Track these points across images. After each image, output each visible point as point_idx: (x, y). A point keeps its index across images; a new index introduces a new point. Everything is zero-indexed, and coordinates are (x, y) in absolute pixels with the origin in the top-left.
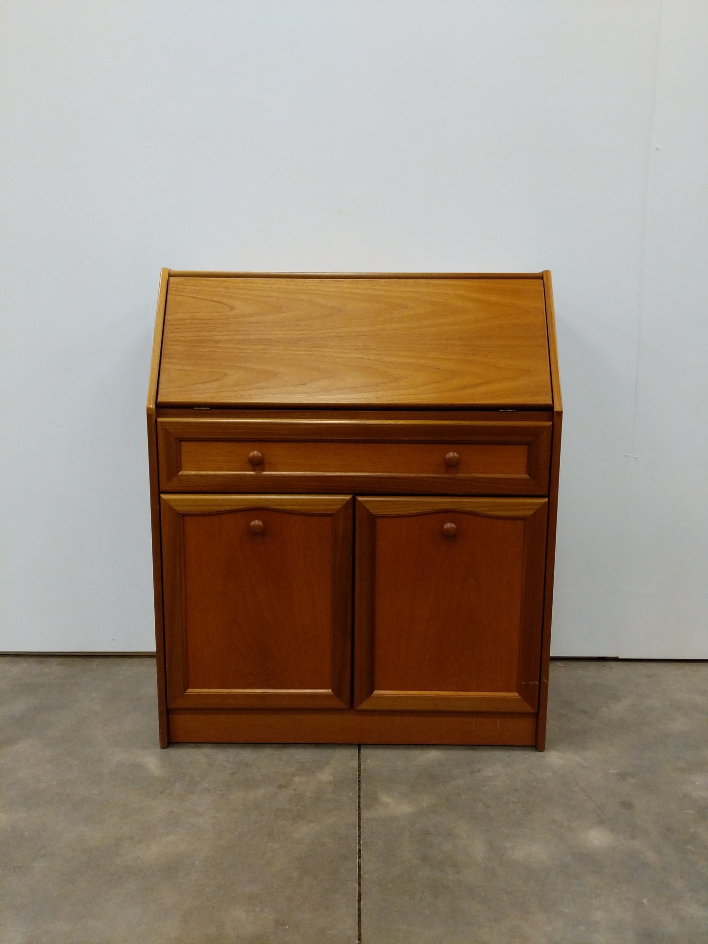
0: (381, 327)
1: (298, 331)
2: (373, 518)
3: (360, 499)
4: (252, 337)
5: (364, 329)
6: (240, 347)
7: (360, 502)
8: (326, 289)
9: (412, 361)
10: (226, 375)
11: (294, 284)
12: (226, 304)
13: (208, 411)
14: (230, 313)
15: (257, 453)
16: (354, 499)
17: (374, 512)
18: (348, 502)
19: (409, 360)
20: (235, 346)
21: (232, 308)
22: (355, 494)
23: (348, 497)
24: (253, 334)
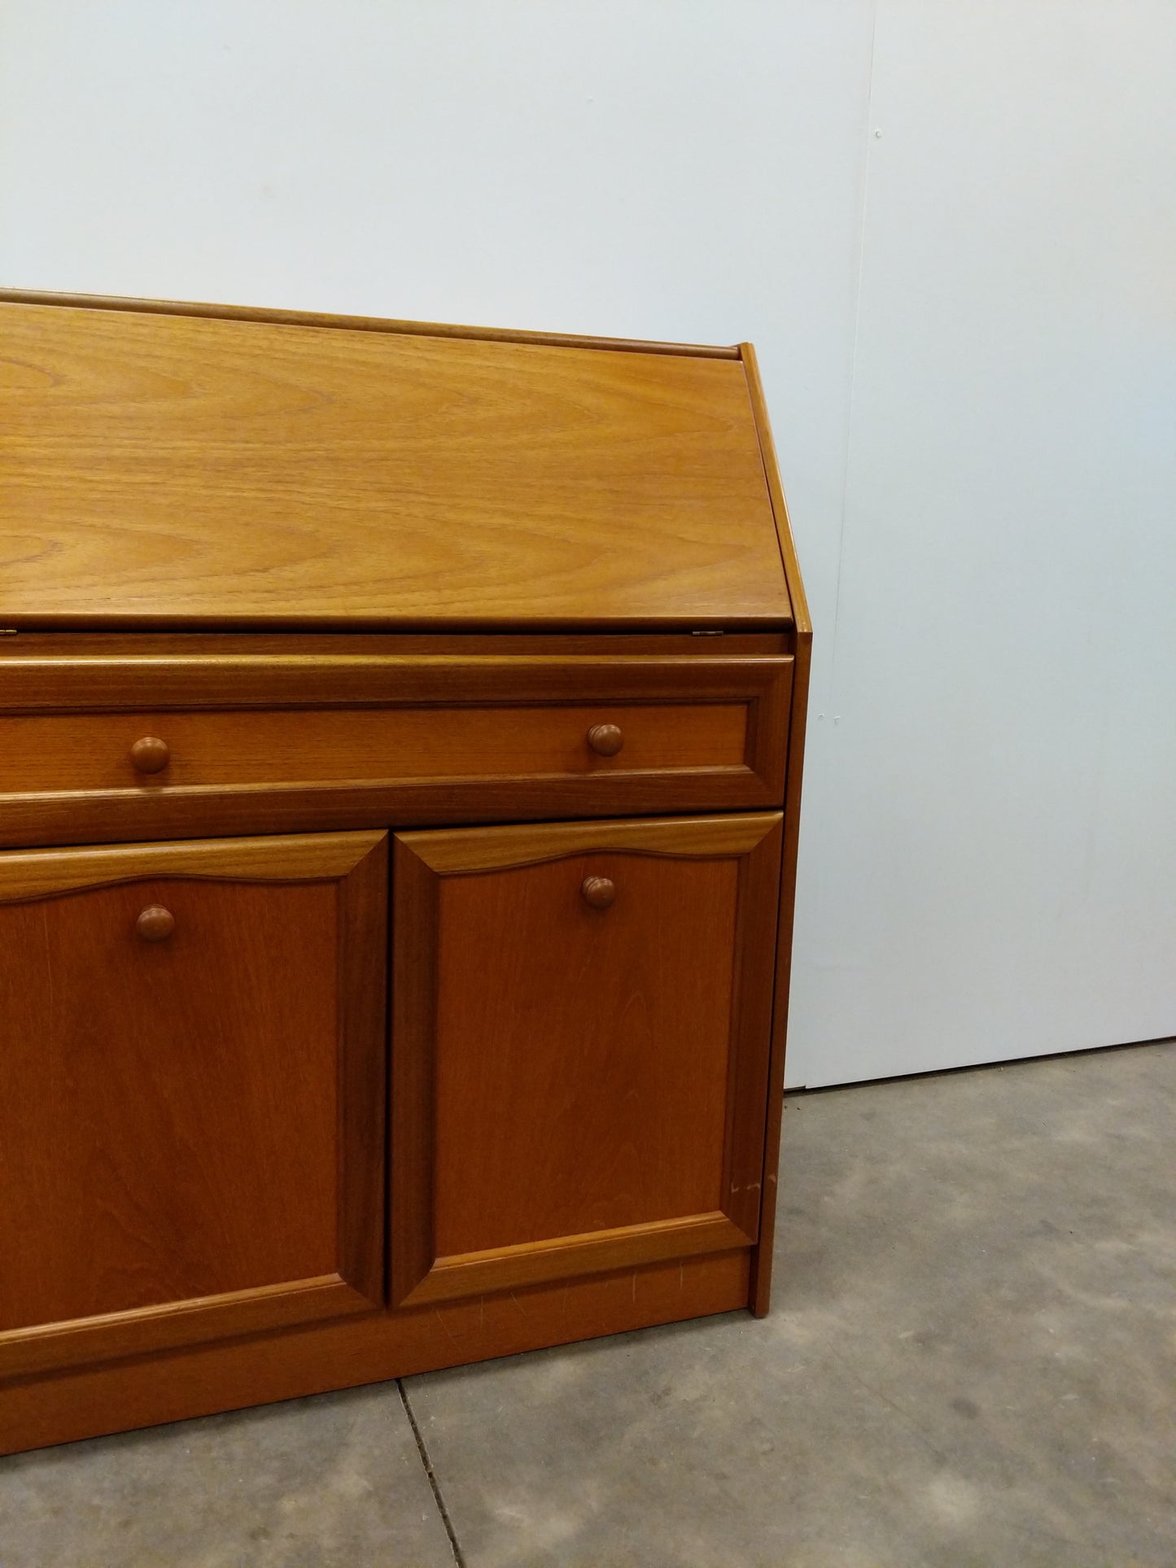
0: (430, 442)
1: (234, 442)
2: (434, 880)
3: (404, 838)
4: (117, 452)
5: (391, 444)
6: (88, 475)
7: (404, 845)
8: (292, 349)
9: (507, 521)
10: (55, 545)
11: (211, 330)
12: (42, 370)
13: (12, 639)
14: (52, 391)
15: (153, 742)
16: (391, 840)
17: (434, 863)
18: (378, 847)
19: (498, 520)
20: (76, 473)
21: (58, 380)
22: (393, 829)
23: (379, 836)
24: (120, 446)
